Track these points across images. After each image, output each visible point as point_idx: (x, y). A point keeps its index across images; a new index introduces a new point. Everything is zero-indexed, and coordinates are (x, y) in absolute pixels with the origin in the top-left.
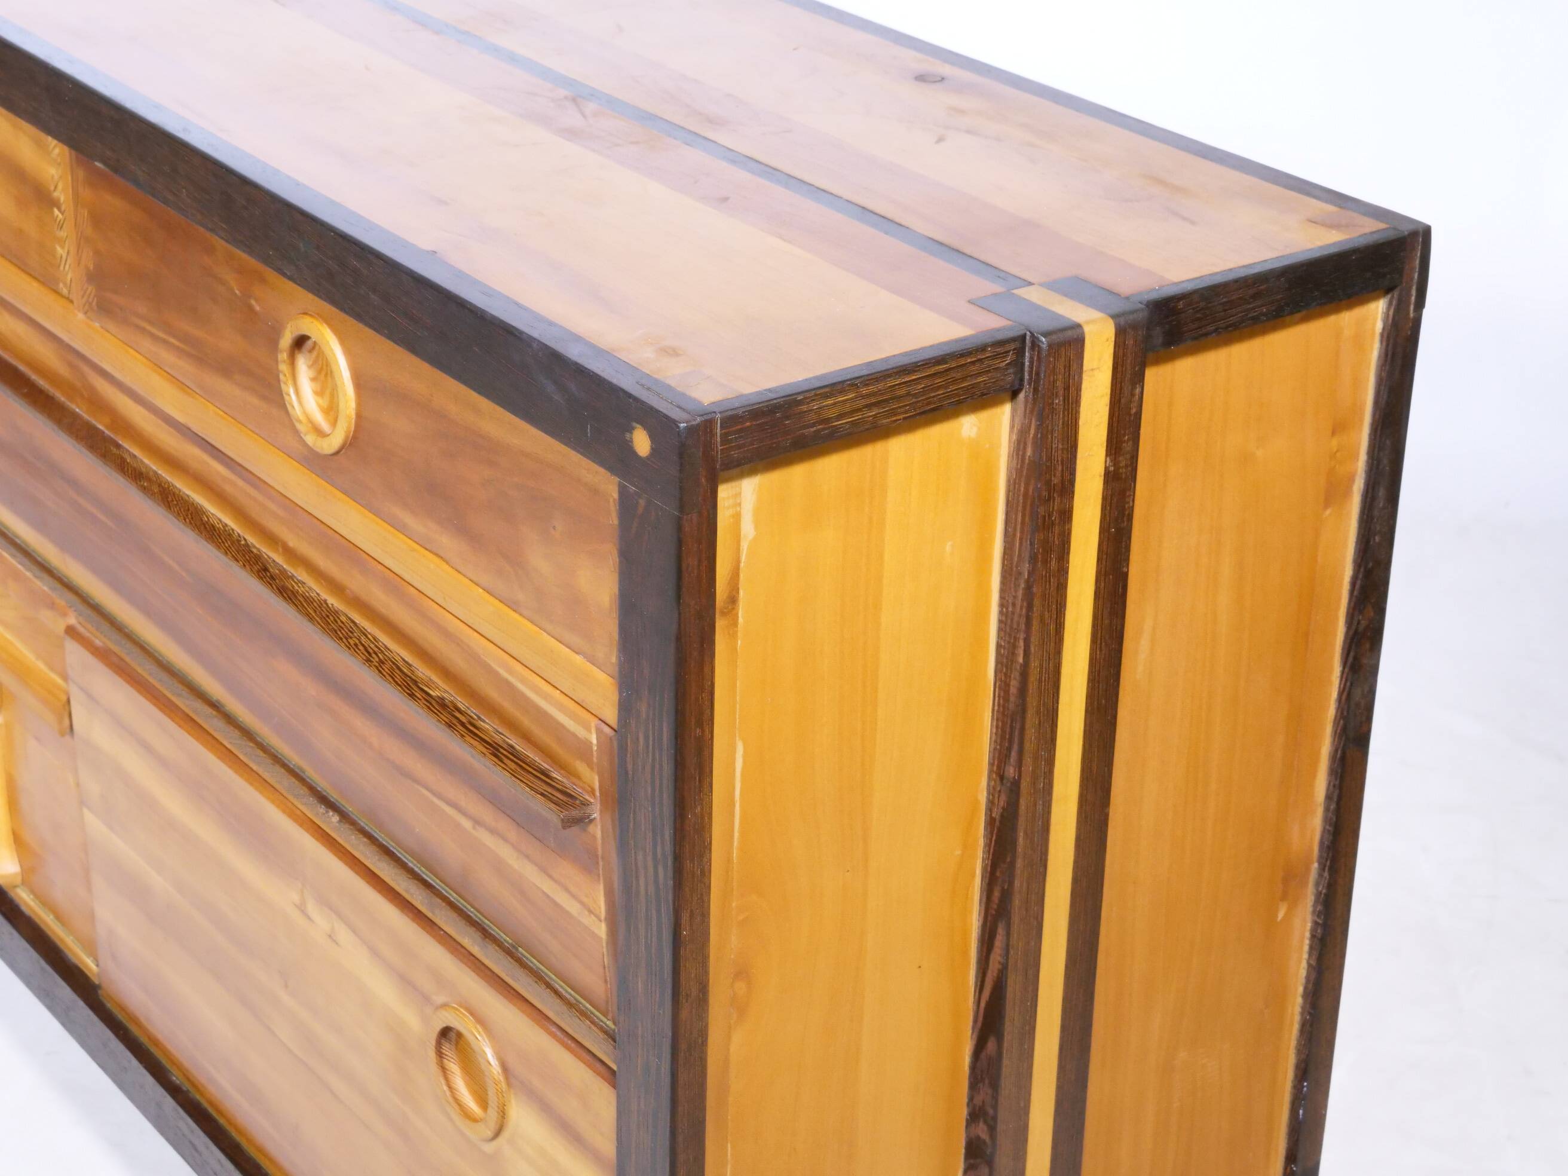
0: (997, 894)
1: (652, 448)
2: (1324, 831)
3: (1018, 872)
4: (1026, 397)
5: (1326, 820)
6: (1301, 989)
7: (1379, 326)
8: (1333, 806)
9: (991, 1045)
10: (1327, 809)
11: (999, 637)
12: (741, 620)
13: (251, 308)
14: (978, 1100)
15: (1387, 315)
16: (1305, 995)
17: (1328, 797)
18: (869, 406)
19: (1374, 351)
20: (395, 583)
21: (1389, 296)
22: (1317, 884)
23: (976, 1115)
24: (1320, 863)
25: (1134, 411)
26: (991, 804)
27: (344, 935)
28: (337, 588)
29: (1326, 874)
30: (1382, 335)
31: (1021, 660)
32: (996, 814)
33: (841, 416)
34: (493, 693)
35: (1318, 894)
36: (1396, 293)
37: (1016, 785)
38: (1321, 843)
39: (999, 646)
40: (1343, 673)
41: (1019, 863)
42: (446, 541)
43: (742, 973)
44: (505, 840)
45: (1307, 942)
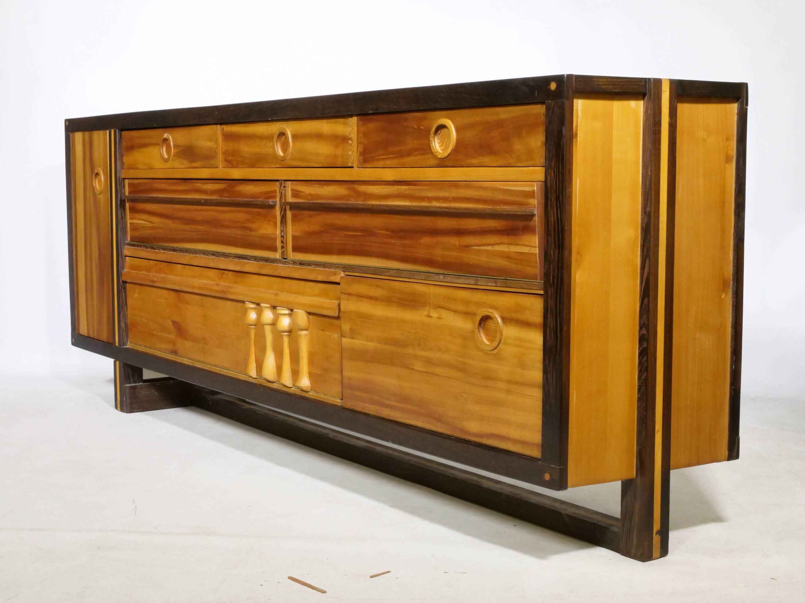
0: (645, 250)
1: (557, 86)
2: (733, 270)
3: (652, 241)
4: (647, 97)
5: (734, 266)
6: (730, 325)
7: (736, 111)
8: (736, 261)
9: (646, 301)
10: (734, 263)
11: (643, 170)
12: (578, 141)
13: (420, 129)
14: (642, 322)
15: (738, 107)
16: (732, 327)
17: (734, 259)
18: (609, 85)
19: (735, 118)
20: (468, 184)
21: (738, 102)
22: (733, 289)
23: (642, 326)
24: (733, 281)
25: (675, 107)
26: (642, 223)
27: (444, 313)
28: (445, 199)
29: (735, 284)
30: (737, 114)
31: (649, 174)
32: (644, 225)
33: (603, 85)
34: (500, 197)
35: (733, 291)
36: (740, 101)
37: (650, 212)
38: (733, 274)
39: (643, 173)
40: (735, 218)
41: (652, 239)
42: (486, 160)
43: (579, 253)
45: (731, 309)
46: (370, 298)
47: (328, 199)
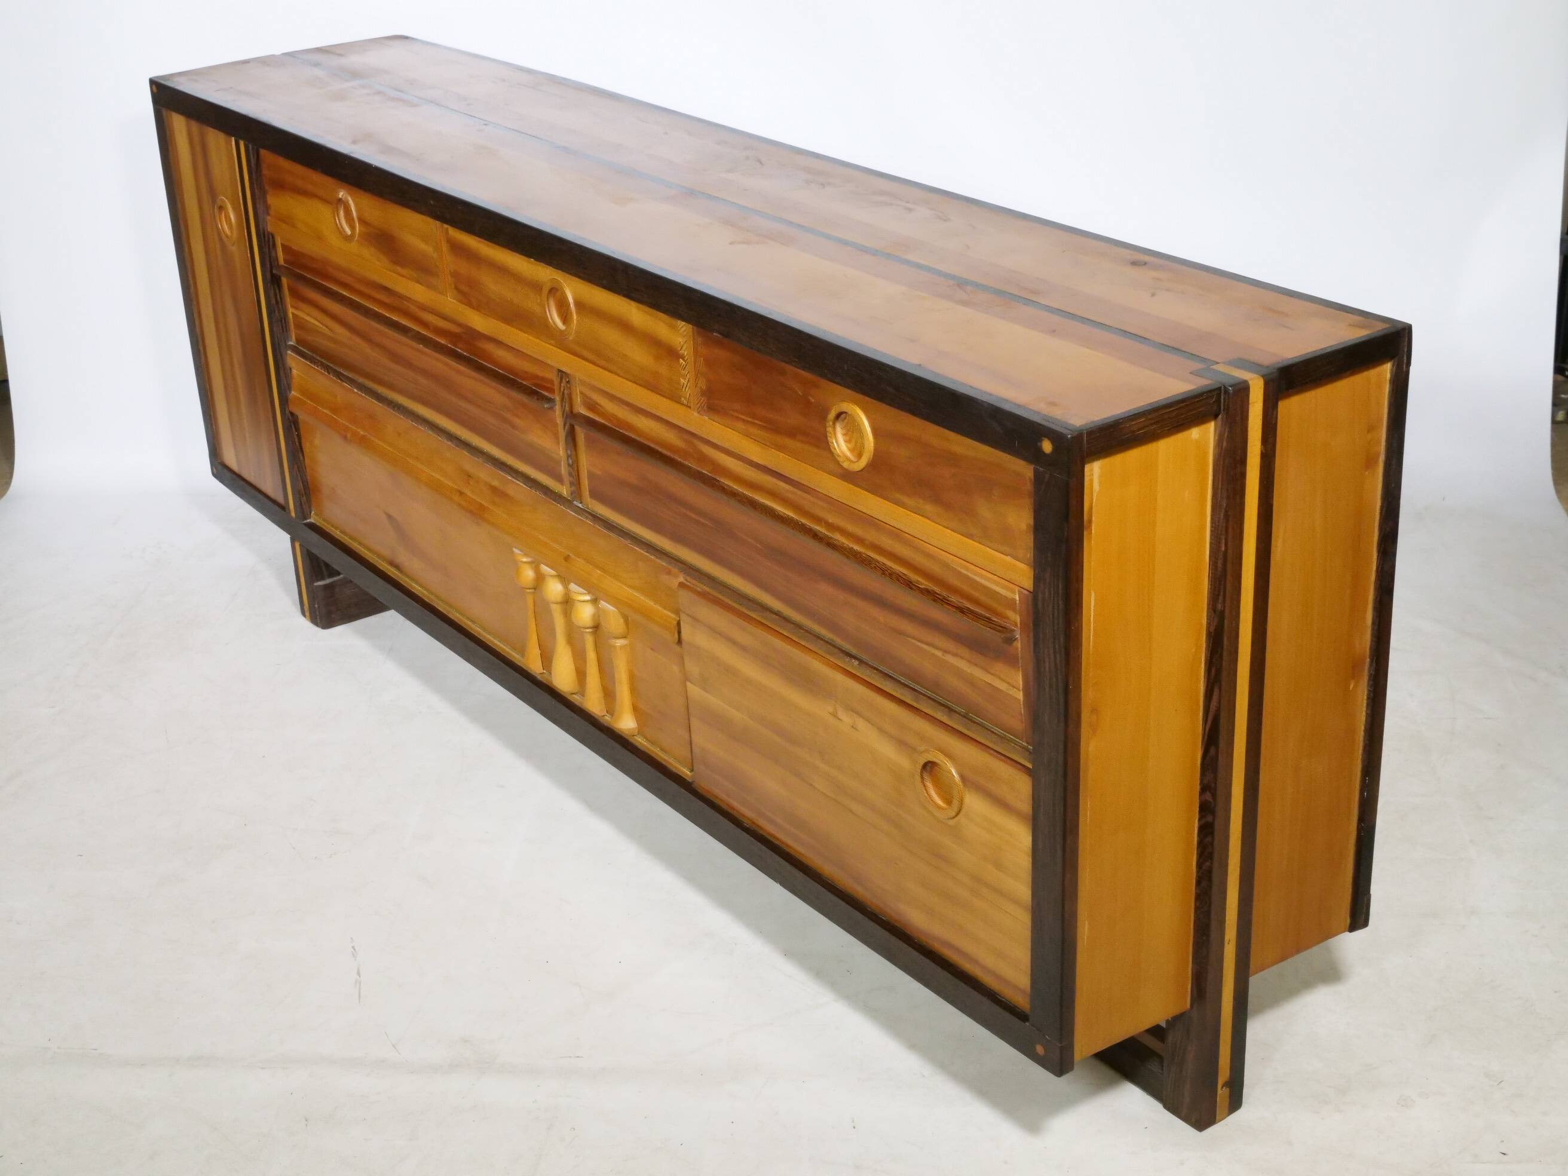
0: (1213, 670)
1: (1053, 449)
2: (1372, 641)
3: (1224, 658)
4: (1222, 418)
5: (1373, 635)
6: (1363, 728)
7: (1388, 376)
8: (1376, 627)
9: (1212, 750)
10: (1373, 629)
11: (1211, 539)
12: (1093, 532)
13: (809, 402)
14: (1205, 782)
15: (1392, 370)
16: (1366, 730)
17: (1373, 623)
18: (1152, 424)
19: (1387, 388)
20: (897, 534)
21: (1393, 361)
22: (1369, 671)
23: (1204, 789)
24: (1370, 658)
25: (1273, 422)
26: (1209, 624)
27: (861, 724)
28: (859, 540)
29: (1374, 664)
30: (1390, 380)
31: (1223, 549)
32: (1212, 629)
33: (1139, 430)
34: (956, 582)
35: (1370, 676)
36: (1396, 359)
37: (1222, 612)
38: (1371, 648)
39: (1211, 543)
40: (1378, 556)
41: (1225, 654)
42: (929, 508)
43: (1095, 711)
44: (962, 658)
45: (1365, 701)
46: (734, 642)
47: (648, 439)
